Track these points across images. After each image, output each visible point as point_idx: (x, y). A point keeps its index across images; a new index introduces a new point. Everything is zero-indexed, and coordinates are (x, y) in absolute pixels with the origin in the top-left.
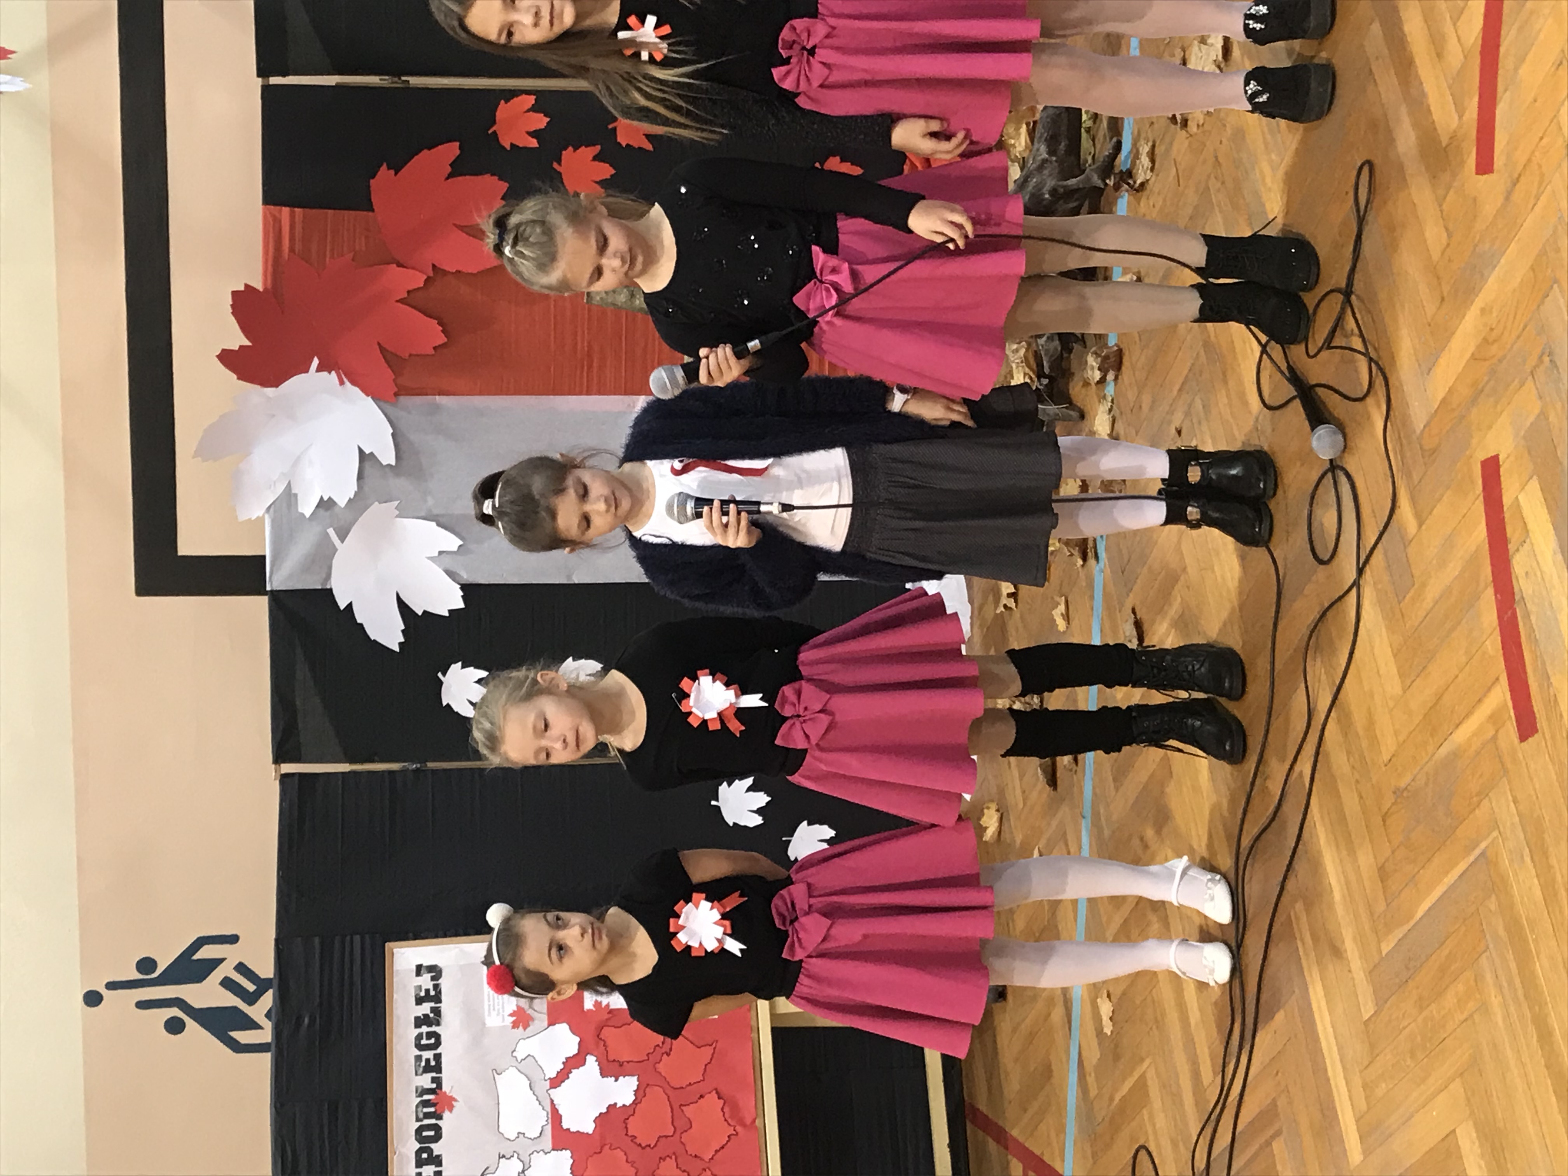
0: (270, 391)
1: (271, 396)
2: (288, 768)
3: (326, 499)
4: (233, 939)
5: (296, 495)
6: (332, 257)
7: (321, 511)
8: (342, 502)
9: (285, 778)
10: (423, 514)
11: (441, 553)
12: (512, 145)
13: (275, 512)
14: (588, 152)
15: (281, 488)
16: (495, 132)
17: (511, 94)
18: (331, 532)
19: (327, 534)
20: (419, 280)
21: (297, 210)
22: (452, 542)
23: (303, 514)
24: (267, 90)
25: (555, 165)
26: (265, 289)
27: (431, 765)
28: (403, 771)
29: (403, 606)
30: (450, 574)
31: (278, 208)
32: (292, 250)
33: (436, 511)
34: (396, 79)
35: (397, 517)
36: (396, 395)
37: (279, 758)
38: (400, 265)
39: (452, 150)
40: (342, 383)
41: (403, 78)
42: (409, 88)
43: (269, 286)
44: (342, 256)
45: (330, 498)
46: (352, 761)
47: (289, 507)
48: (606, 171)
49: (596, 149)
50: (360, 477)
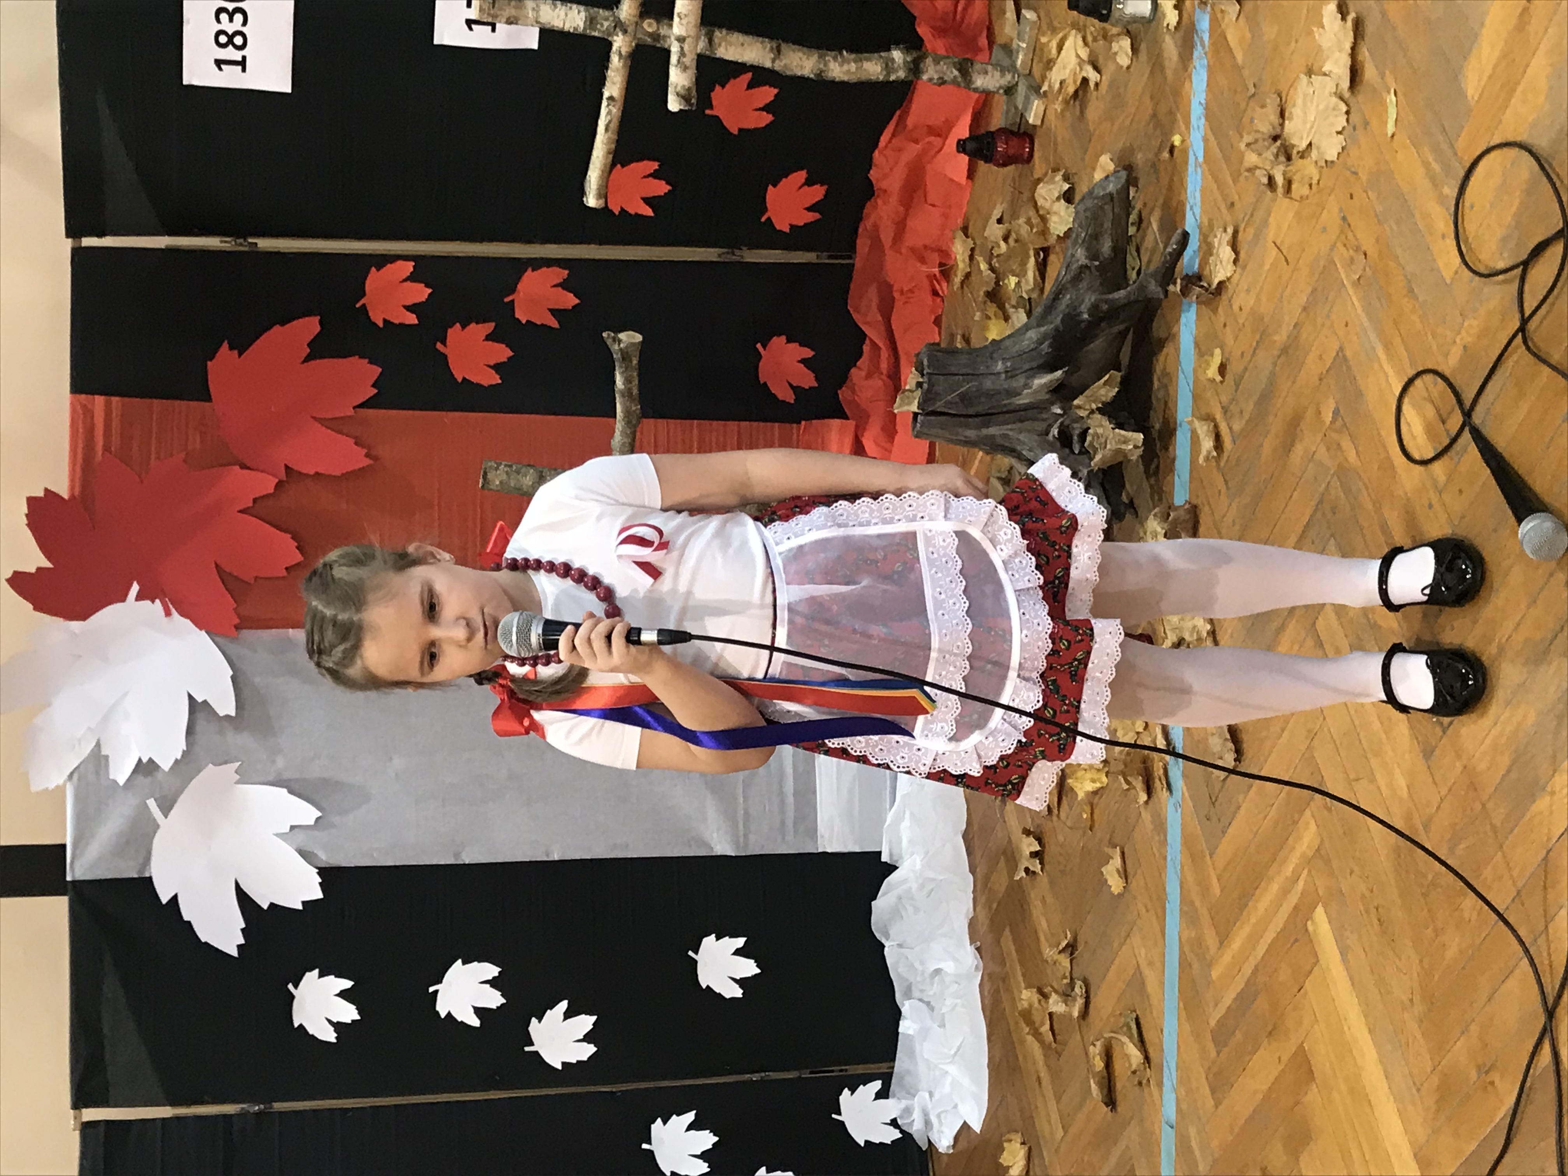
0: (75, 625)
1: (77, 631)
2: (91, 1114)
3: (145, 760)
5: (106, 758)
6: (158, 458)
7: (140, 779)
8: (166, 764)
9: (87, 1128)
10: (271, 778)
11: (292, 828)
12: (385, 321)
13: (79, 779)
14: (480, 330)
15: (87, 749)
16: (364, 305)
17: (383, 260)
18: (152, 803)
19: (147, 807)
20: (268, 484)
21: (115, 400)
22: (307, 814)
23: (115, 782)
24: (77, 253)
25: (439, 346)
26: (72, 497)
27: (278, 1106)
28: (242, 1115)
29: (244, 899)
30: (305, 854)
31: (90, 397)
32: (107, 448)
33: (286, 776)
34: (241, 241)
35: (238, 782)
36: (237, 628)
37: (80, 1101)
38: (244, 467)
39: (310, 326)
40: (168, 613)
41: (250, 240)
42: (257, 252)
43: (77, 492)
44: (172, 455)
45: (151, 760)
46: (173, 1104)
47: (97, 773)
48: (502, 353)
49: (490, 327)
50: (190, 731)
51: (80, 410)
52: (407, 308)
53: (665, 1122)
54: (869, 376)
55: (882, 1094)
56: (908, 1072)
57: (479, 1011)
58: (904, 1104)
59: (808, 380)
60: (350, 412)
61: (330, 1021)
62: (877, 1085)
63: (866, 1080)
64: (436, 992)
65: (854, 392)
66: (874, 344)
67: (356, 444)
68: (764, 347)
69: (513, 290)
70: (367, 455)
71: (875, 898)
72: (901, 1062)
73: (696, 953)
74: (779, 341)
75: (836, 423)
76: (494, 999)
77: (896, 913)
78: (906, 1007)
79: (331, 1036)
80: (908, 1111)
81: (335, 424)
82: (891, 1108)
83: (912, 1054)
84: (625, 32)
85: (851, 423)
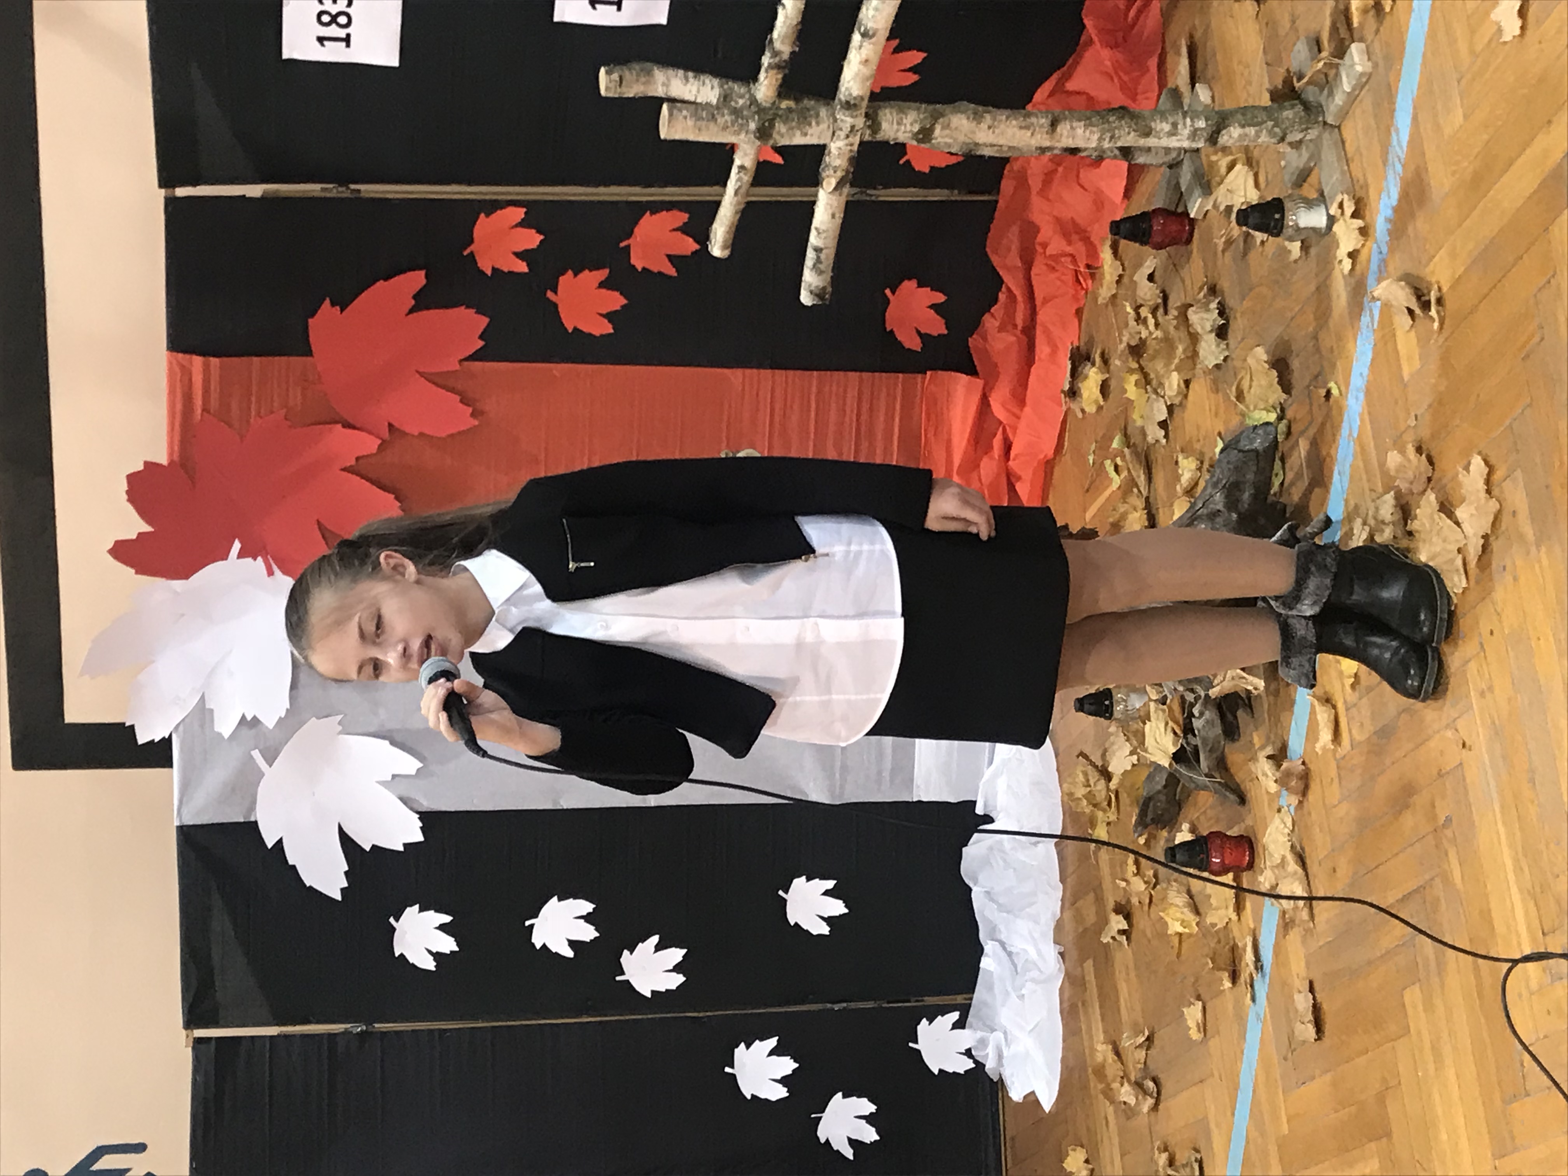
0: (177, 584)
1: (179, 590)
2: (203, 1032)
3: (249, 718)
4: (140, 1148)
5: (211, 711)
6: (258, 414)
7: (244, 733)
8: (269, 720)
9: (199, 1042)
10: (372, 729)
11: (394, 776)
12: (494, 269)
13: (185, 732)
14: (592, 278)
15: (192, 703)
16: (472, 253)
18: (256, 754)
19: (252, 757)
20: (371, 445)
21: (214, 361)
22: (409, 765)
23: (220, 734)
24: (171, 204)
26: (171, 463)
27: (379, 1027)
28: (346, 1032)
29: (347, 842)
30: (405, 801)
31: (187, 356)
32: (205, 410)
33: (387, 728)
34: (344, 189)
35: (340, 733)
37: (190, 1022)
38: (348, 425)
39: (415, 278)
40: (270, 573)
41: (353, 186)
42: (361, 198)
43: (176, 457)
44: (272, 412)
46: (278, 1024)
47: (202, 726)
48: (616, 301)
49: (603, 274)
50: (294, 685)
51: (177, 369)
52: (517, 255)
54: (1001, 329)
55: (960, 1024)
56: (985, 1004)
57: (572, 944)
58: (979, 1034)
59: (937, 327)
60: (458, 367)
61: (430, 952)
62: (955, 1016)
63: (944, 1010)
64: (532, 926)
65: (985, 339)
66: (1009, 290)
67: (461, 401)
68: (893, 293)
69: (630, 234)
70: (473, 415)
72: (980, 993)
73: (786, 892)
74: (909, 286)
75: (963, 378)
76: (588, 933)
77: (986, 862)
78: (989, 947)
79: (429, 964)
81: (438, 380)
82: (966, 1038)
83: (990, 988)
85: (979, 383)
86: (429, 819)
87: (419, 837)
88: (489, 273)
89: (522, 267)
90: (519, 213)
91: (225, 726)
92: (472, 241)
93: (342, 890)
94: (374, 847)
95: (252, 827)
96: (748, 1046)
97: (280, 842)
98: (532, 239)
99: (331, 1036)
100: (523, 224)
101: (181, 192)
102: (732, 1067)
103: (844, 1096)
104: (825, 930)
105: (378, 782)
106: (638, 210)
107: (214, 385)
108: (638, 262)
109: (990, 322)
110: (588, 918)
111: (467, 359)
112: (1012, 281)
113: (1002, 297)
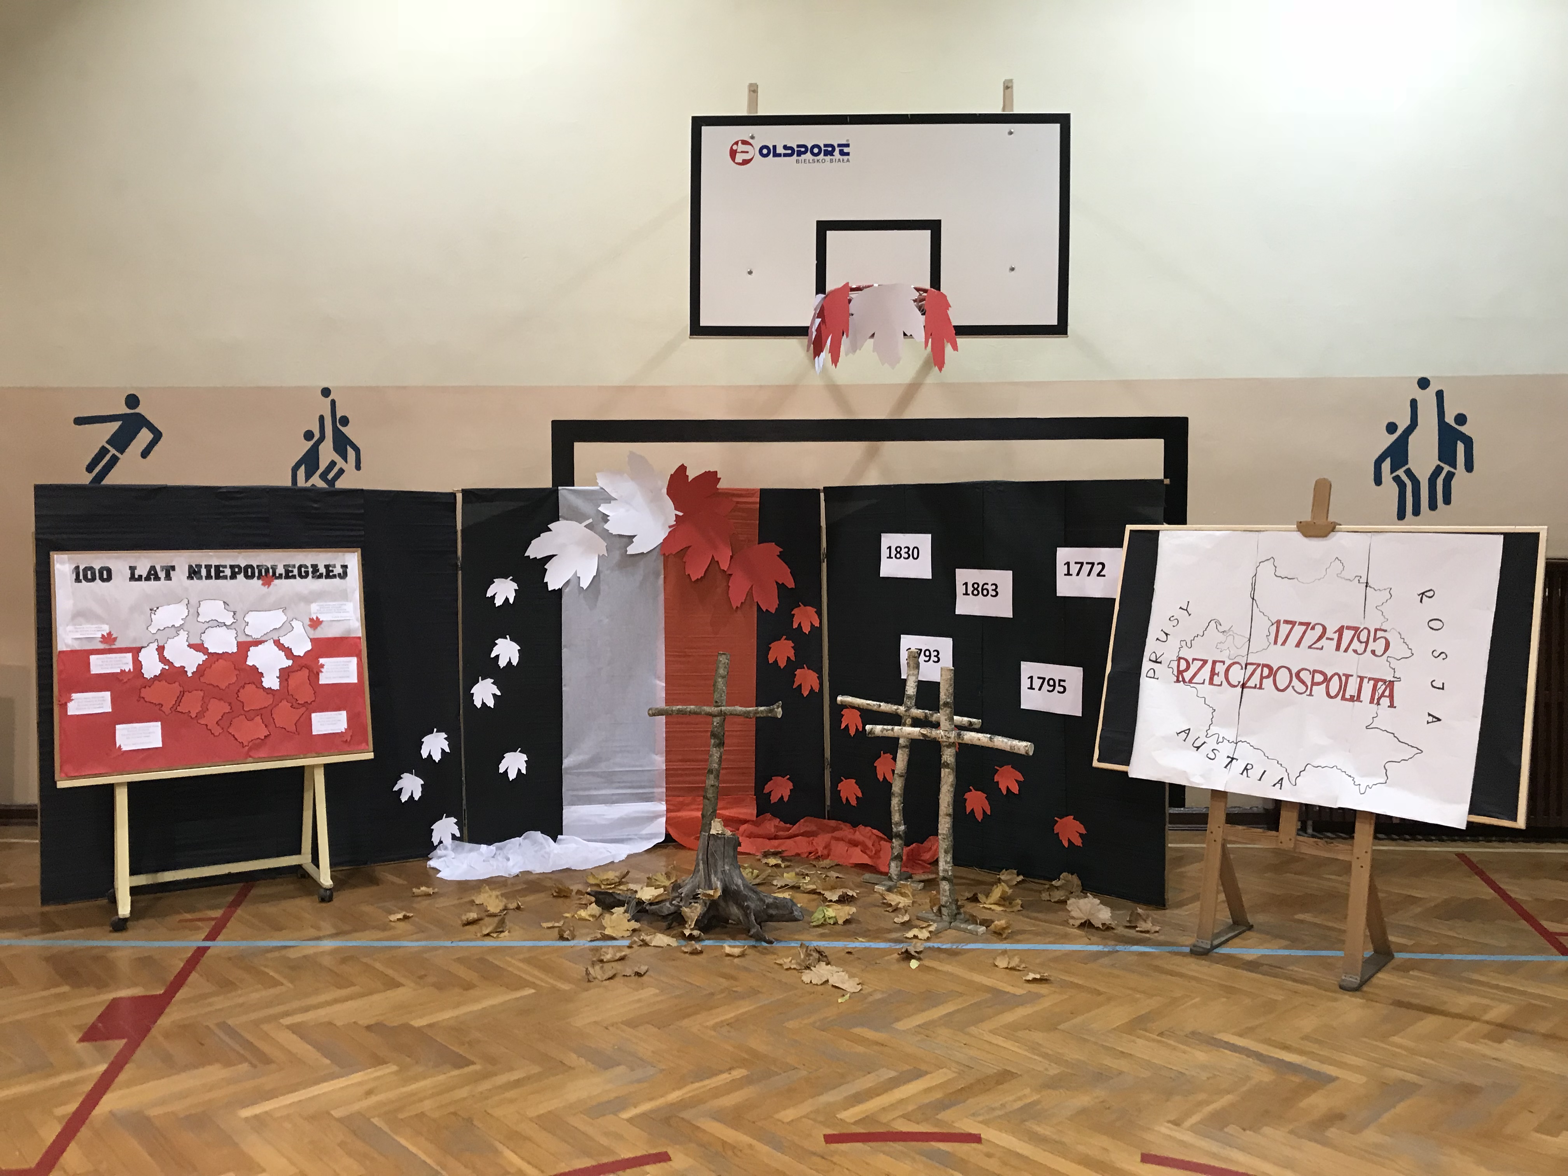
0: (665, 491)
1: (662, 491)
2: (459, 497)
3: (609, 518)
4: (358, 467)
5: (610, 503)
6: (735, 523)
7: (600, 516)
8: (606, 526)
9: (453, 495)
10: (600, 569)
11: (579, 578)
12: (794, 615)
13: (601, 492)
14: (791, 654)
15: (614, 495)
16: (800, 606)
17: (819, 614)
18: (591, 520)
19: (589, 519)
20: (724, 566)
21: (758, 506)
22: (585, 584)
23: (599, 506)
24: (817, 491)
25: (784, 637)
26: (718, 489)
27: (460, 572)
28: (457, 558)
29: (550, 558)
30: (568, 582)
31: (759, 496)
32: (738, 503)
33: (602, 576)
34: (825, 556)
35: (599, 555)
36: (664, 554)
37: (465, 492)
38: (732, 557)
39: (791, 584)
40: (670, 527)
41: (825, 559)
42: (821, 562)
43: (720, 491)
44: (736, 528)
45: (608, 520)
46: (462, 531)
47: (602, 499)
48: (782, 664)
49: (793, 658)
50: (620, 536)
51: (753, 492)
52: (800, 623)
53: (445, 739)
54: (776, 826)
55: (454, 837)
56: (463, 849)
57: (497, 657)
58: (449, 847)
59: (774, 799)
60: (756, 601)
61: (495, 594)
62: (458, 835)
63: (461, 830)
64: (506, 638)
65: (769, 820)
66: (790, 829)
67: (742, 603)
68: (788, 779)
69: (808, 668)
70: (737, 607)
71: (542, 833)
72: (468, 845)
73: (520, 752)
74: (790, 785)
75: (755, 812)
76: (502, 663)
77: (535, 842)
78: (493, 848)
79: (489, 594)
80: (446, 848)
81: (750, 594)
82: (448, 841)
83: (471, 850)
84: (906, 711)
85: (755, 819)
86: (559, 593)
87: (550, 589)
88: (793, 613)
89: (795, 626)
90: (817, 625)
91: (603, 509)
92: (805, 606)
93: (529, 556)
94: (546, 570)
95: (556, 518)
96: (446, 739)
97: (550, 530)
98: (806, 629)
99: (456, 552)
100: (812, 625)
101: (822, 495)
102: (437, 732)
103: (422, 785)
104: (501, 771)
105: (576, 571)
106: (819, 671)
107: (748, 506)
108: (798, 672)
109: (776, 821)
110: (510, 663)
111: (758, 604)
112: (795, 829)
113: (788, 825)
